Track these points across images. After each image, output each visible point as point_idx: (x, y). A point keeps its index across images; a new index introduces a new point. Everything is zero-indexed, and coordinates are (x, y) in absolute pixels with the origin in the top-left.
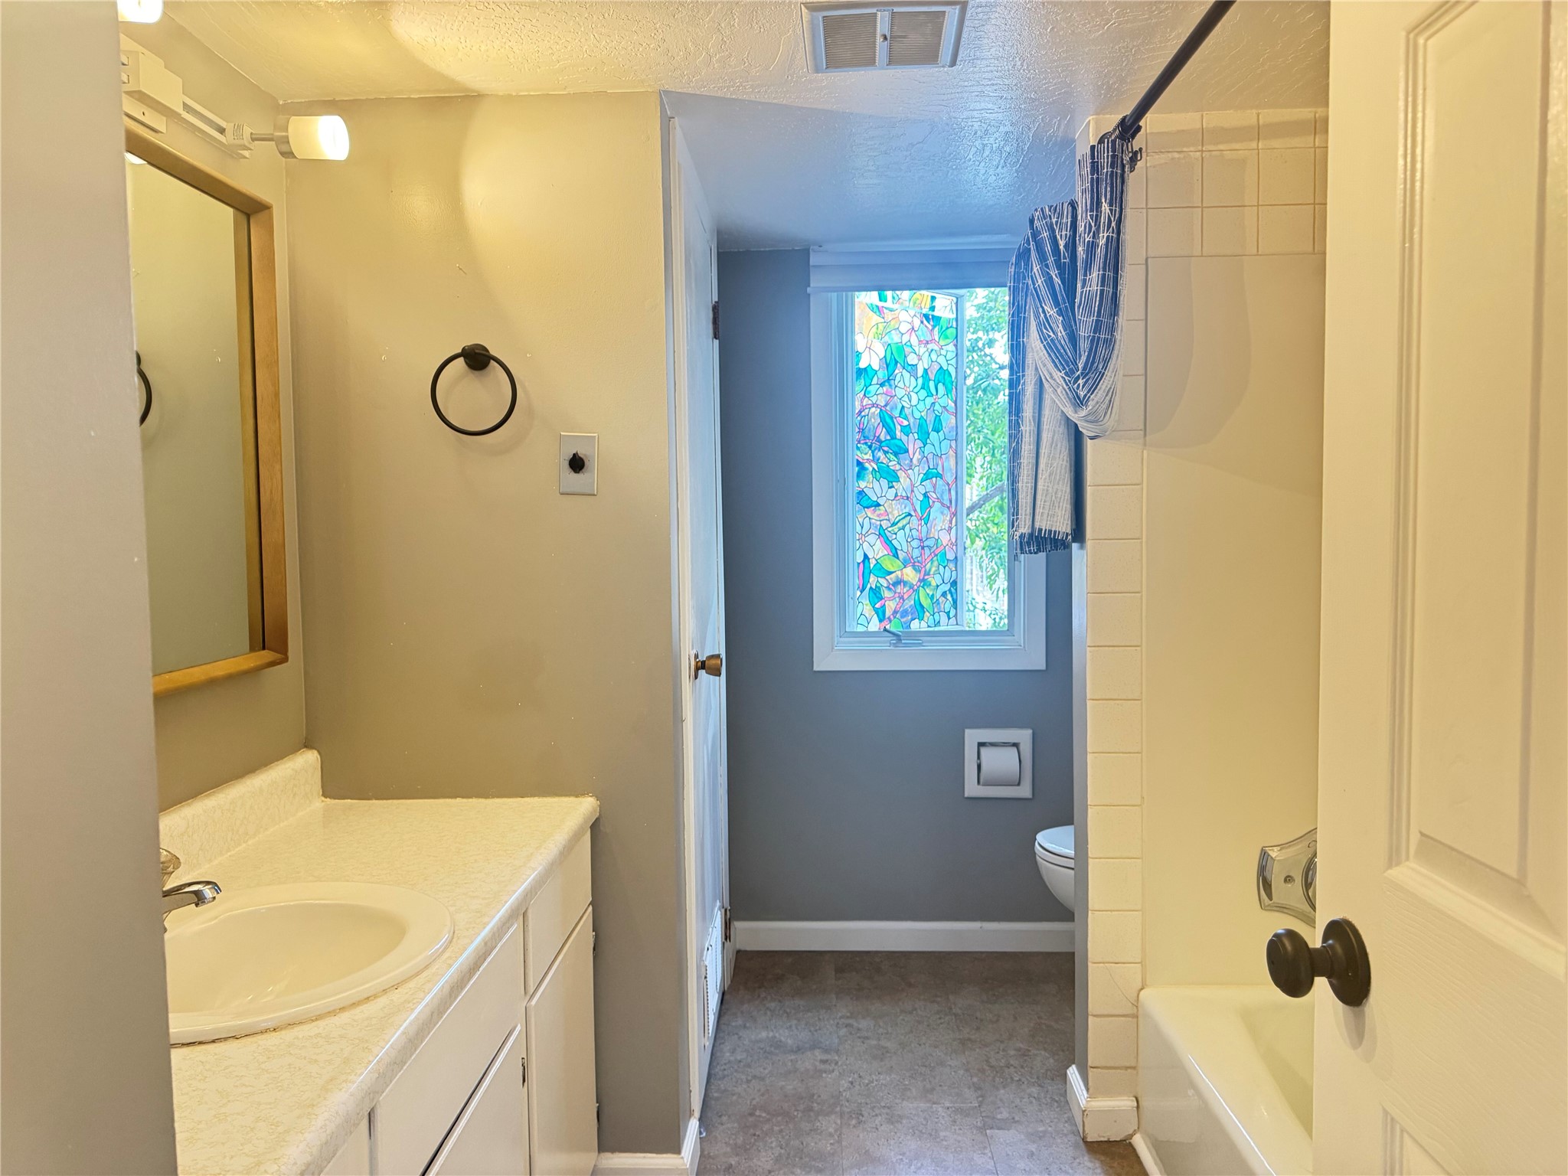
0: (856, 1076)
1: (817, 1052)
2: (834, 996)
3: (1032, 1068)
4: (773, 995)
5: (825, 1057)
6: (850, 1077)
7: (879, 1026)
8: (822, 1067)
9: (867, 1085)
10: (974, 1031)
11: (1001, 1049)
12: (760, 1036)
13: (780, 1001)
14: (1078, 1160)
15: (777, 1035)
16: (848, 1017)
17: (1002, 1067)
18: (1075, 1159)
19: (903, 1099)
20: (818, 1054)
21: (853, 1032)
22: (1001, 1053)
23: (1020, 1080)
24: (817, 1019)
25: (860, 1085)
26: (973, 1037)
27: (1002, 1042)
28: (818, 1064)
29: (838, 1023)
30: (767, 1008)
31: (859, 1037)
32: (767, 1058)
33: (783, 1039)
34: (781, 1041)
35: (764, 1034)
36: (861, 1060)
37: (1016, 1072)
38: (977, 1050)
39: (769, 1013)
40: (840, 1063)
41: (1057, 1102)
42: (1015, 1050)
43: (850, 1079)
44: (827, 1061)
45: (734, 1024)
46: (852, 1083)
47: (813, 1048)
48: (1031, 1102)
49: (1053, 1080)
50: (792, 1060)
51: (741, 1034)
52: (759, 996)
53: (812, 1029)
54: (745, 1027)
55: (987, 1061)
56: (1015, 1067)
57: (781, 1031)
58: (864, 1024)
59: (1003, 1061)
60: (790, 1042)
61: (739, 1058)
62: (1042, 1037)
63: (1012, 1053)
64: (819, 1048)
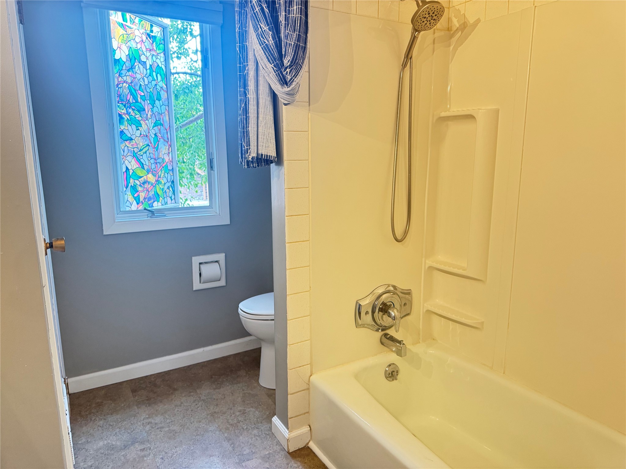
0: (163, 453)
1: (137, 445)
2: (136, 407)
3: (250, 420)
4: (99, 417)
5: (142, 447)
6: (160, 455)
7: (167, 418)
8: (143, 453)
9: (172, 456)
10: (215, 407)
11: (232, 413)
12: (99, 445)
13: (105, 419)
14: (290, 465)
15: (109, 441)
16: (147, 418)
17: (236, 423)
18: (288, 465)
19: (194, 459)
20: (138, 447)
21: (153, 427)
22: (233, 415)
23: (247, 428)
24: (130, 424)
25: (167, 458)
26: (217, 410)
27: (231, 409)
28: (139, 452)
29: (143, 424)
30: (99, 426)
31: (158, 429)
32: (107, 458)
33: (114, 443)
34: (113, 445)
35: (101, 444)
36: (163, 442)
37: (244, 424)
38: (221, 417)
39: (100, 428)
40: (152, 448)
41: (268, 435)
42: (239, 411)
43: (161, 456)
44: (144, 449)
45: (80, 442)
46: (162, 458)
47: (133, 443)
48: (257, 439)
49: (261, 423)
50: (123, 455)
51: (86, 447)
52: (91, 420)
53: (129, 431)
54: (88, 442)
55: (228, 422)
56: (242, 422)
57: (111, 438)
58: (158, 419)
59: (235, 420)
60: (118, 443)
61: (90, 464)
62: (248, 400)
63: (238, 414)
64: (137, 442)
